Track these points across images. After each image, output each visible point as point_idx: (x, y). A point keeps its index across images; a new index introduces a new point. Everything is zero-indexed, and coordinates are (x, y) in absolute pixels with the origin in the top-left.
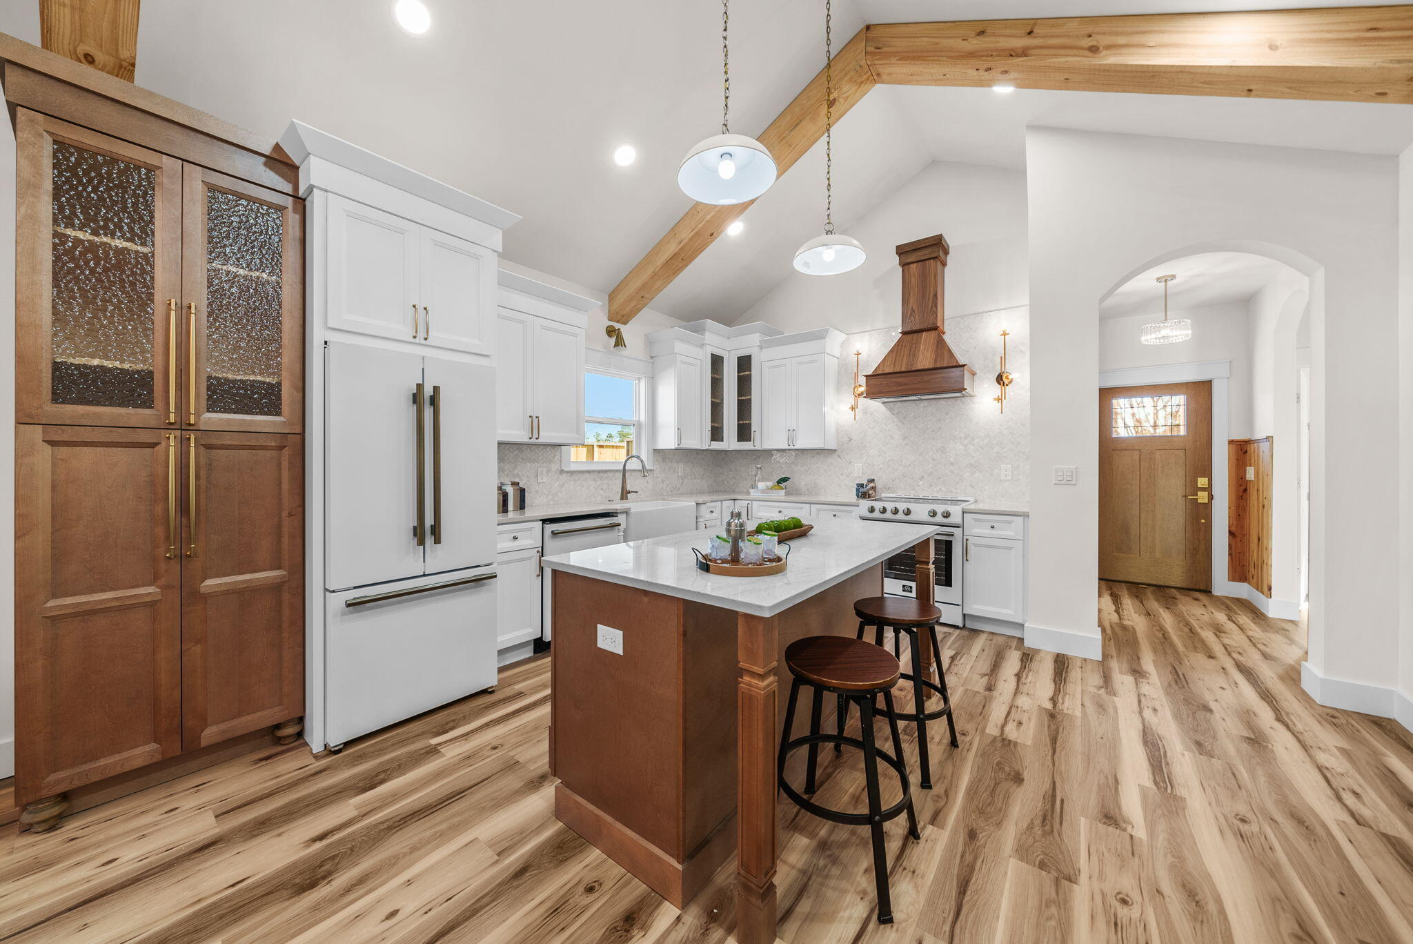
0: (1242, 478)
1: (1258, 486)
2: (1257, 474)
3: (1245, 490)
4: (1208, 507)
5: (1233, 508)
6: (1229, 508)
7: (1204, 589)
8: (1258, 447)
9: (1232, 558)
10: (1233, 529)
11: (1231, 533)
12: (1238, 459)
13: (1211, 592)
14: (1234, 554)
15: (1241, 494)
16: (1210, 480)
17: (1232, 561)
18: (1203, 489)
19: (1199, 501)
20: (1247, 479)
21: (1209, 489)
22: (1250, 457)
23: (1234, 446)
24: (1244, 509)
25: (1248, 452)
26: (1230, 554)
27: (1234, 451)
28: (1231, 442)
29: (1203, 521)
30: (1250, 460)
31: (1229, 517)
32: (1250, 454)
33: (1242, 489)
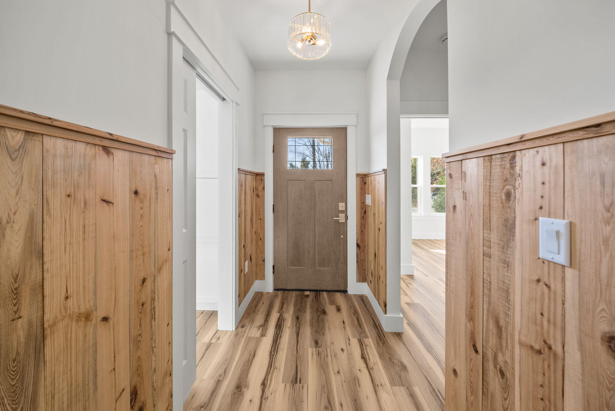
0: (363, 203)
1: (374, 210)
2: (373, 201)
3: (365, 212)
4: (345, 224)
5: (359, 226)
6: (357, 226)
7: (343, 289)
8: (375, 178)
9: (358, 264)
10: (359, 242)
11: (358, 246)
12: (361, 189)
13: (346, 291)
14: (359, 261)
15: (363, 215)
16: (346, 205)
17: (358, 266)
18: (342, 212)
19: (340, 221)
20: (366, 204)
21: (345, 212)
22: (368, 187)
23: (359, 178)
24: (365, 227)
25: (367, 183)
26: (357, 262)
27: (359, 182)
28: (358, 175)
29: (342, 236)
30: (368, 189)
31: (357, 233)
32: (368, 185)
33: (363, 212)
